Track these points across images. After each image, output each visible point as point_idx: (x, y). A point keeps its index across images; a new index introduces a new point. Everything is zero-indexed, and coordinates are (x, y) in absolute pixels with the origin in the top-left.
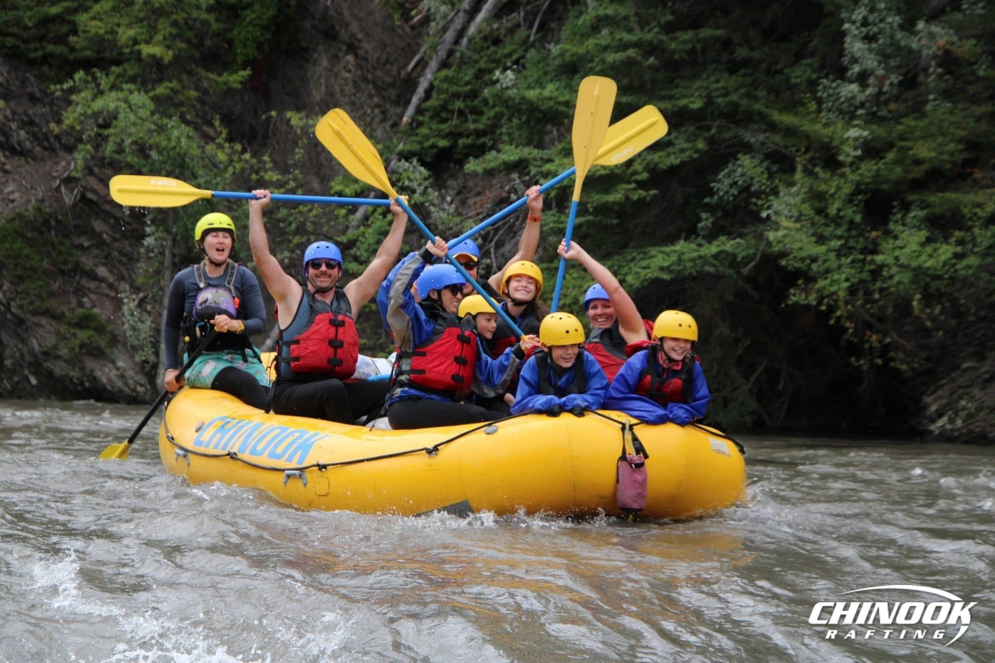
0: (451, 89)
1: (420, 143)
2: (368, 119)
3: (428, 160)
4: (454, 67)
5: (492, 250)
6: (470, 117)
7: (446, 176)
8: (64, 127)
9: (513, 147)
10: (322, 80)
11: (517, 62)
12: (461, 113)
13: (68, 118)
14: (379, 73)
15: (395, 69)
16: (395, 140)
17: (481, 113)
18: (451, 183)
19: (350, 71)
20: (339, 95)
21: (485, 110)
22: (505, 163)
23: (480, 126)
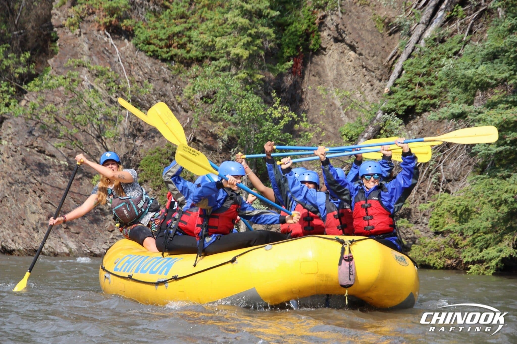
0: (414, 71)
1: (396, 103)
2: (363, 89)
3: (400, 113)
4: (417, 57)
5: (442, 167)
6: (427, 87)
7: (412, 122)
8: (184, 97)
9: (457, 104)
10: (334, 67)
11: (455, 54)
12: (421, 85)
13: (185, 92)
14: (370, 62)
15: (379, 59)
16: (379, 102)
17: (432, 84)
18: (415, 127)
19: (351, 61)
20: (345, 76)
21: (435, 82)
22: (453, 114)
23: (433, 93)
